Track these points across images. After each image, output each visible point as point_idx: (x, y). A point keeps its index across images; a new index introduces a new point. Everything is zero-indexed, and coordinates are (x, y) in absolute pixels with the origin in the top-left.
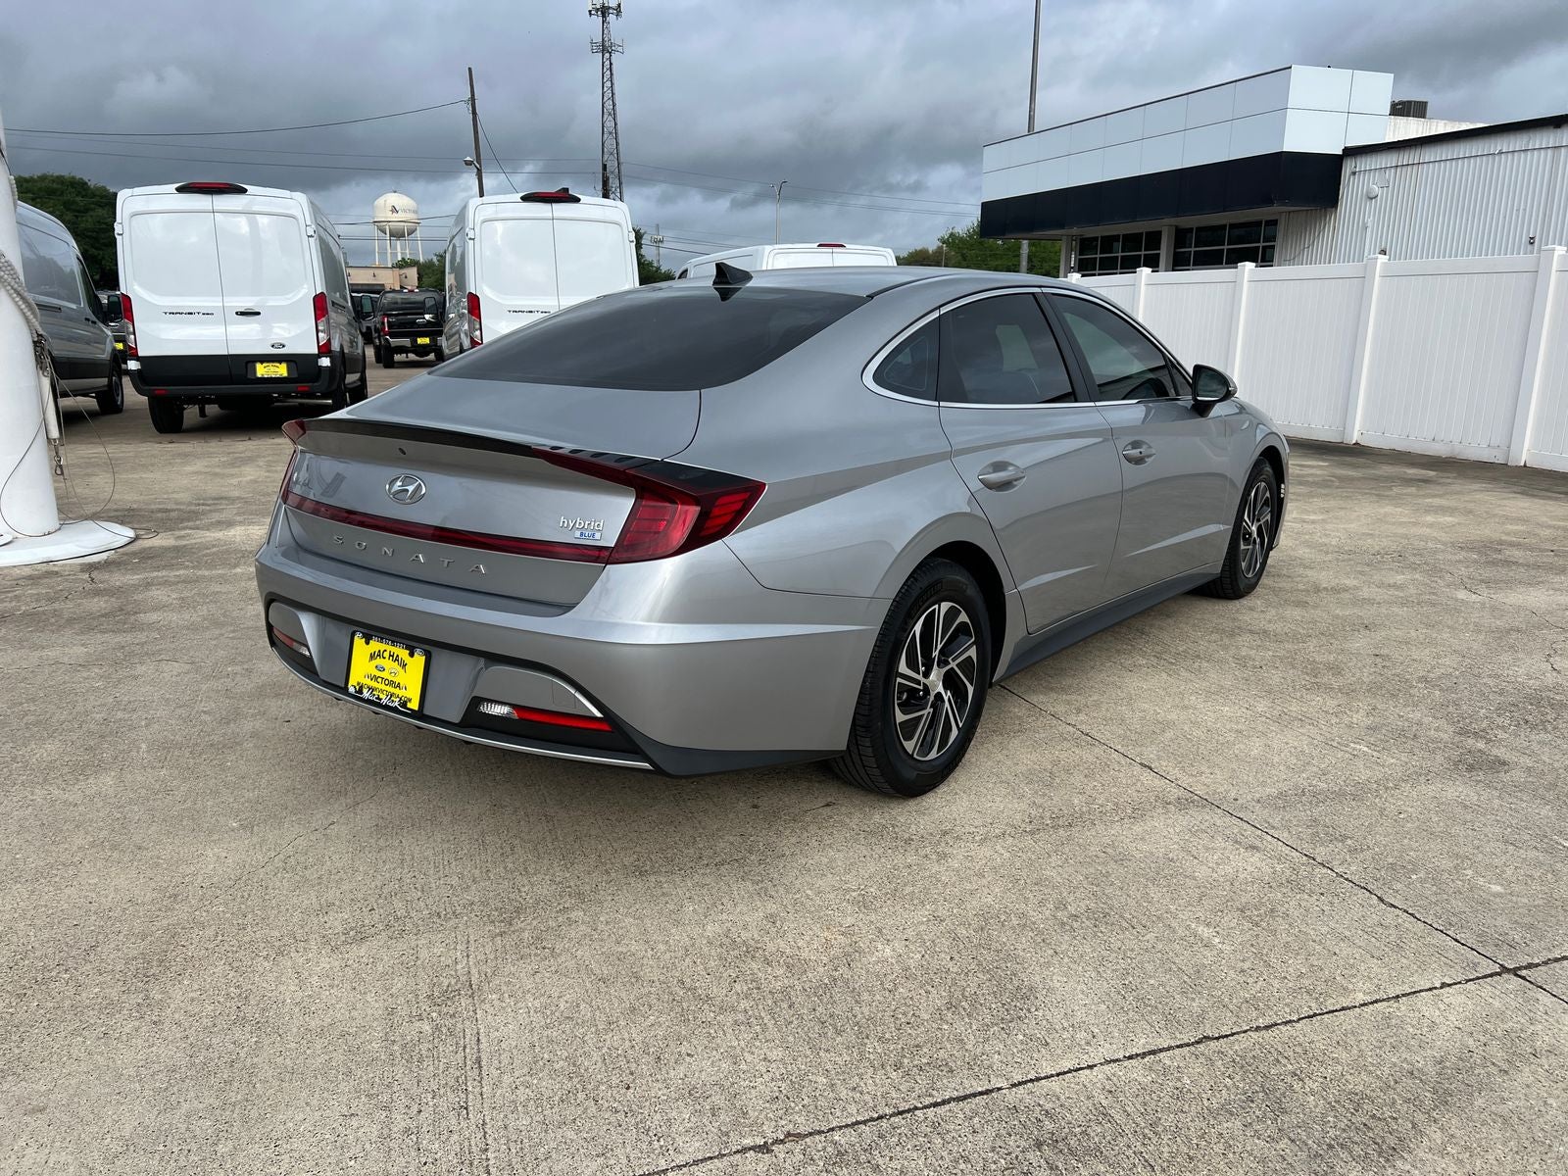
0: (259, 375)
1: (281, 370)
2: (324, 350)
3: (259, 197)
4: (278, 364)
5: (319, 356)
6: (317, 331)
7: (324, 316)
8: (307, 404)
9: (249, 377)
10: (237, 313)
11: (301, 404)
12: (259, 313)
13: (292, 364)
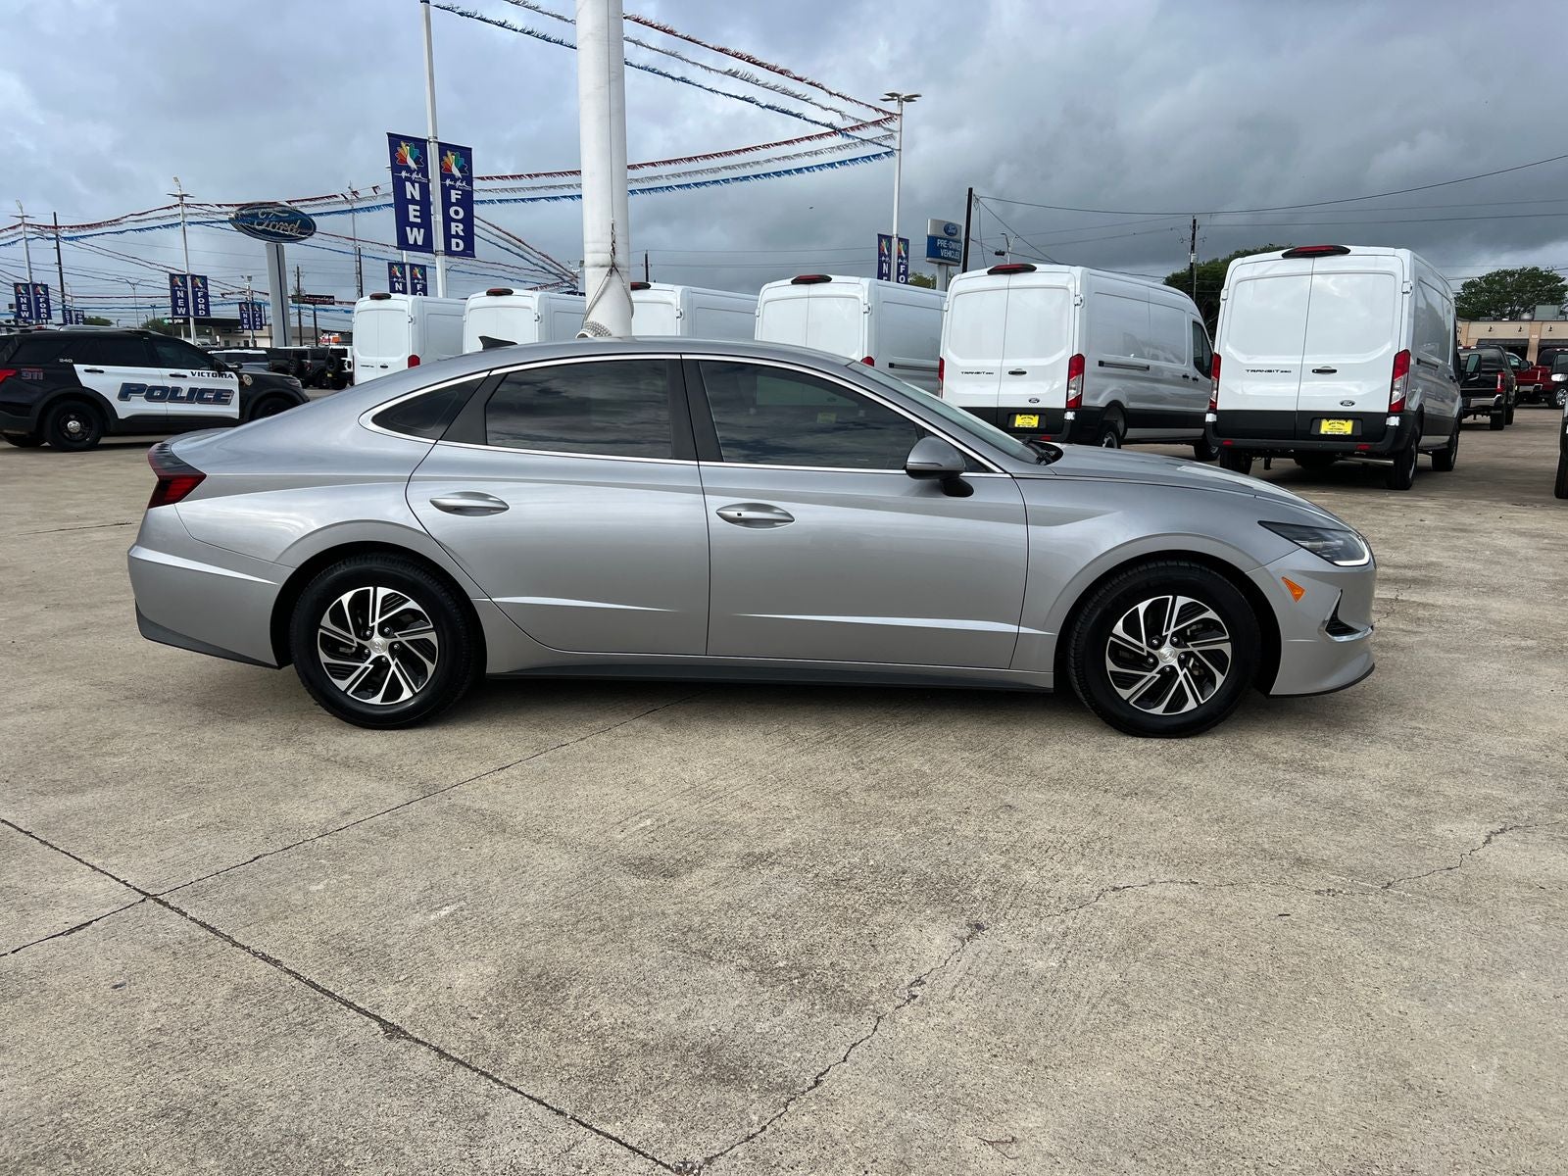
0: (1322, 432)
1: (1347, 428)
2: (1396, 409)
3: (1361, 256)
4: (1344, 422)
5: (1388, 415)
6: (1392, 390)
7: (1402, 374)
8: (1376, 464)
9: (1312, 433)
10: (1313, 371)
11: (1365, 464)
12: (1335, 371)
13: (1360, 422)
